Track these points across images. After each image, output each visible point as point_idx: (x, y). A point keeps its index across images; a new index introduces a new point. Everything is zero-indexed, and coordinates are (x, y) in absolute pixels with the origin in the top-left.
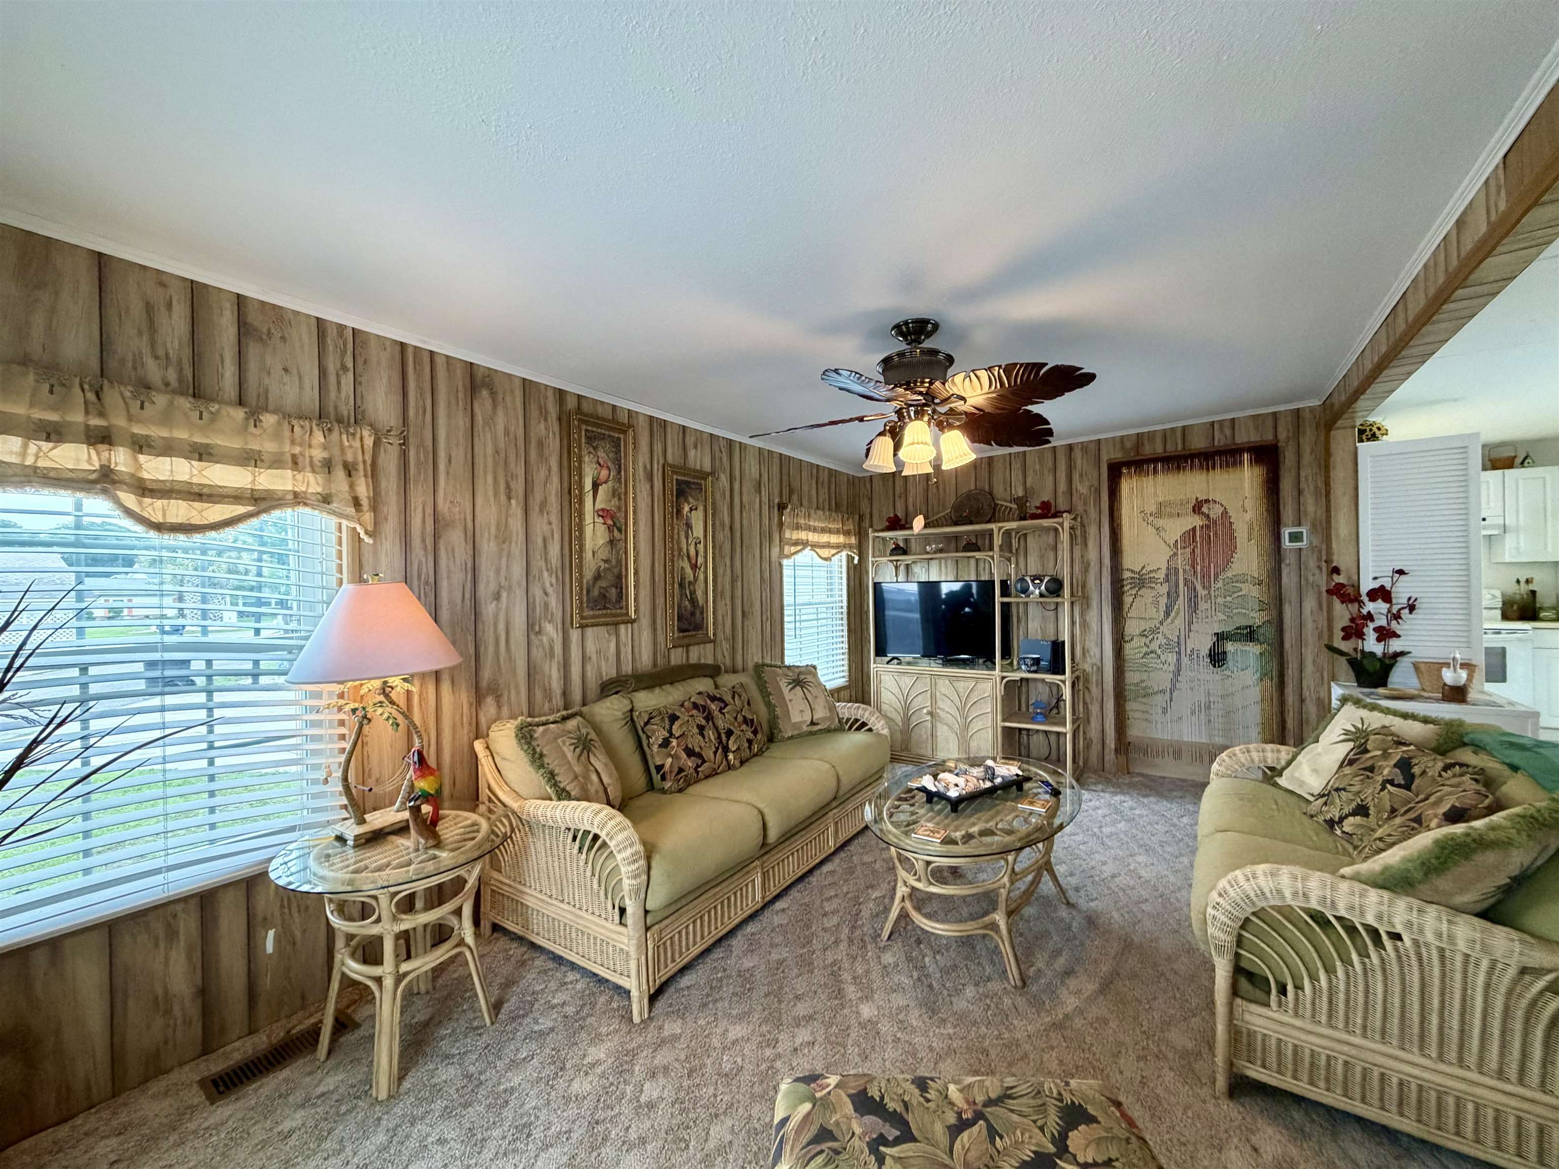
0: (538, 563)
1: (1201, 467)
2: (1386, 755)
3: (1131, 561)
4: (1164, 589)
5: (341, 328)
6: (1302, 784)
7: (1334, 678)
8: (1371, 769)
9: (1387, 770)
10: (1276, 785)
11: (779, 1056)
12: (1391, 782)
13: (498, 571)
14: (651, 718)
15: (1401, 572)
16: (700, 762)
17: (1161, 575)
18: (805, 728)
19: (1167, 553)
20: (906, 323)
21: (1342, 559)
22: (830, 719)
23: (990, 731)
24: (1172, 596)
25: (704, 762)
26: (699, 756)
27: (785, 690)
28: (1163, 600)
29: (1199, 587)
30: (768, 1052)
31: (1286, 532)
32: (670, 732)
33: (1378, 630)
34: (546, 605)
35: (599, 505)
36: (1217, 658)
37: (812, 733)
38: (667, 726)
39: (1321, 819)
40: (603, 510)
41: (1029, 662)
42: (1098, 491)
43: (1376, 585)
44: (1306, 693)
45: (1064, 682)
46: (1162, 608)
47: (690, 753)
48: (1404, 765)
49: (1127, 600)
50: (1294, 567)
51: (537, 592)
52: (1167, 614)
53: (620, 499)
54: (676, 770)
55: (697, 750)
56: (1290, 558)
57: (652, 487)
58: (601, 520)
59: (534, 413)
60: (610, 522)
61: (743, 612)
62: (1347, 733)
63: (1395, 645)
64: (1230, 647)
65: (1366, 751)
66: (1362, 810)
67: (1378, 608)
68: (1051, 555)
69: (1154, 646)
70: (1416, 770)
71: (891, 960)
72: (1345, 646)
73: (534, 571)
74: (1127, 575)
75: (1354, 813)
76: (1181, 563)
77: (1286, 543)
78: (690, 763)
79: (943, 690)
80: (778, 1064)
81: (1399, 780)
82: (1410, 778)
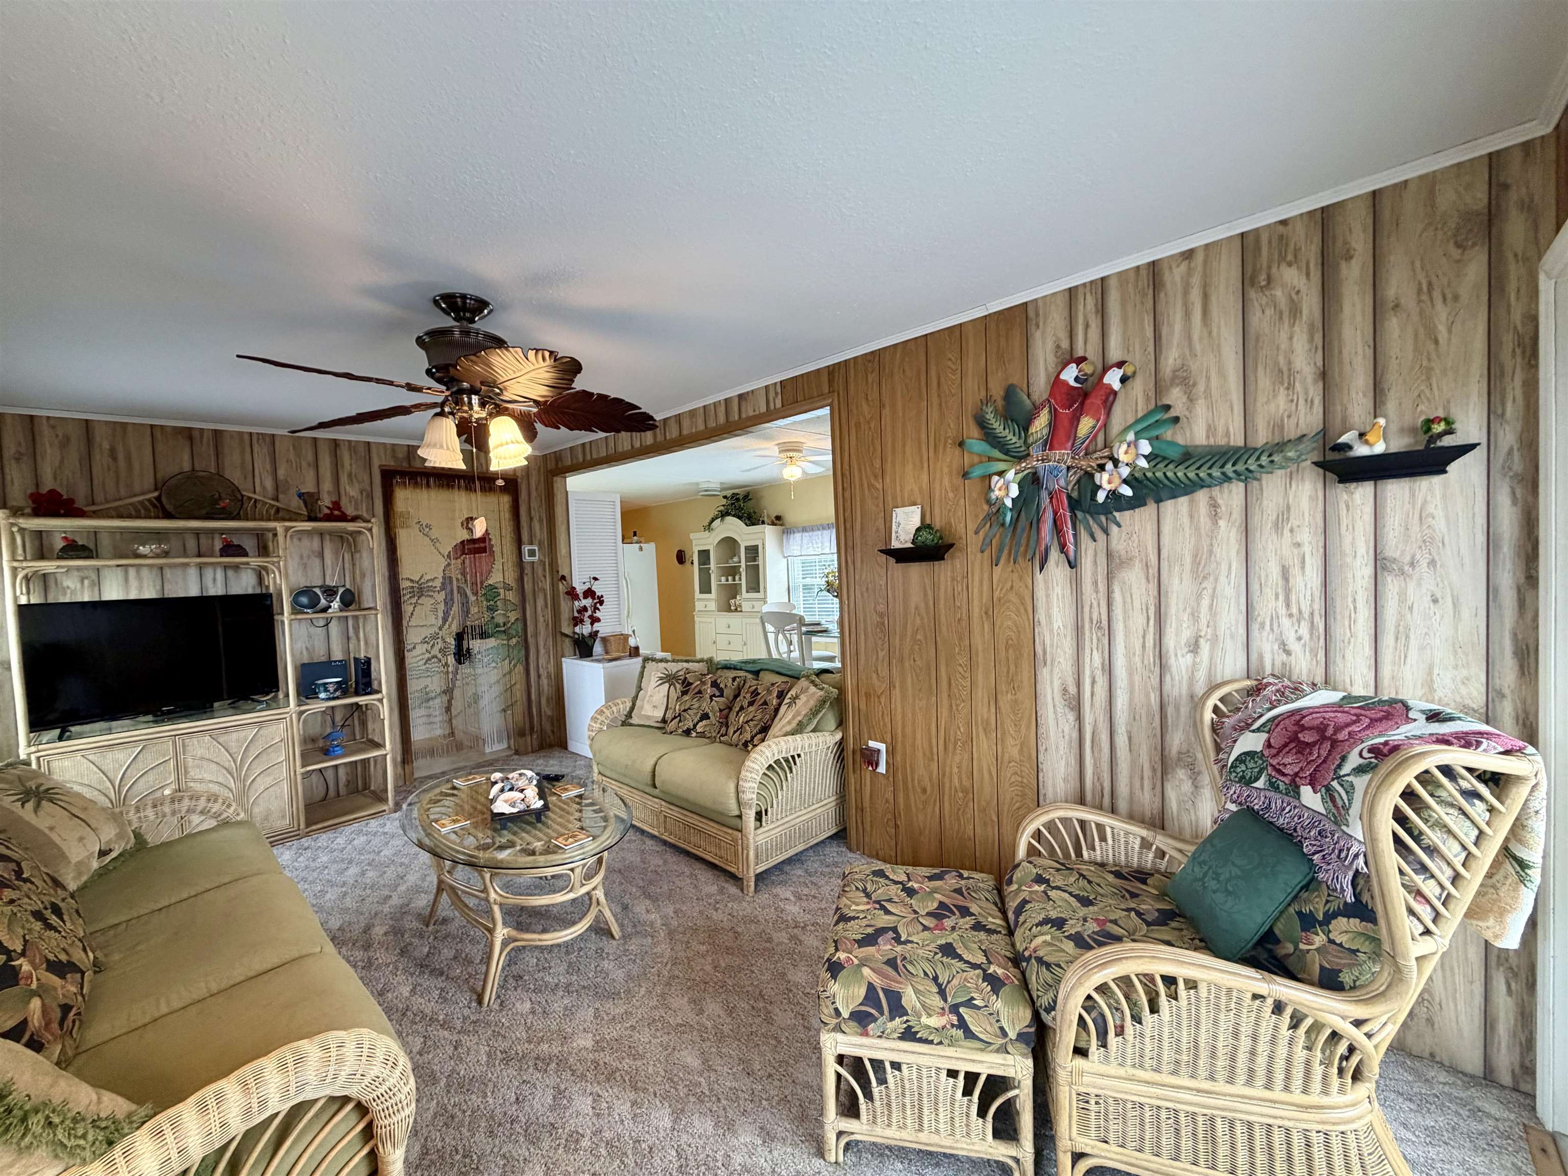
1: (466, 489)
2: (703, 683)
3: (409, 570)
4: (442, 596)
6: (648, 717)
7: (563, 656)
8: (700, 692)
9: (709, 691)
10: (631, 725)
12: (714, 695)
15: (595, 579)
17: (438, 584)
18: (95, 865)
19: (443, 563)
21: (564, 571)
23: (285, 787)
24: (448, 603)
28: (442, 607)
29: (469, 592)
31: (526, 548)
33: (591, 617)
36: (462, 655)
39: (680, 731)
41: (331, 688)
42: (370, 496)
43: (586, 587)
45: (381, 701)
46: (441, 614)
47: (60, 968)
48: (715, 684)
49: (407, 609)
50: (530, 575)
52: (445, 620)
54: (57, 1014)
56: (528, 570)
62: (661, 678)
64: (476, 645)
65: (690, 684)
66: (705, 716)
67: (588, 602)
68: (317, 562)
69: (435, 651)
70: (722, 686)
72: (567, 630)
74: (404, 584)
75: (701, 720)
76: (455, 574)
77: (527, 558)
79: (199, 752)
81: (717, 693)
82: (721, 691)
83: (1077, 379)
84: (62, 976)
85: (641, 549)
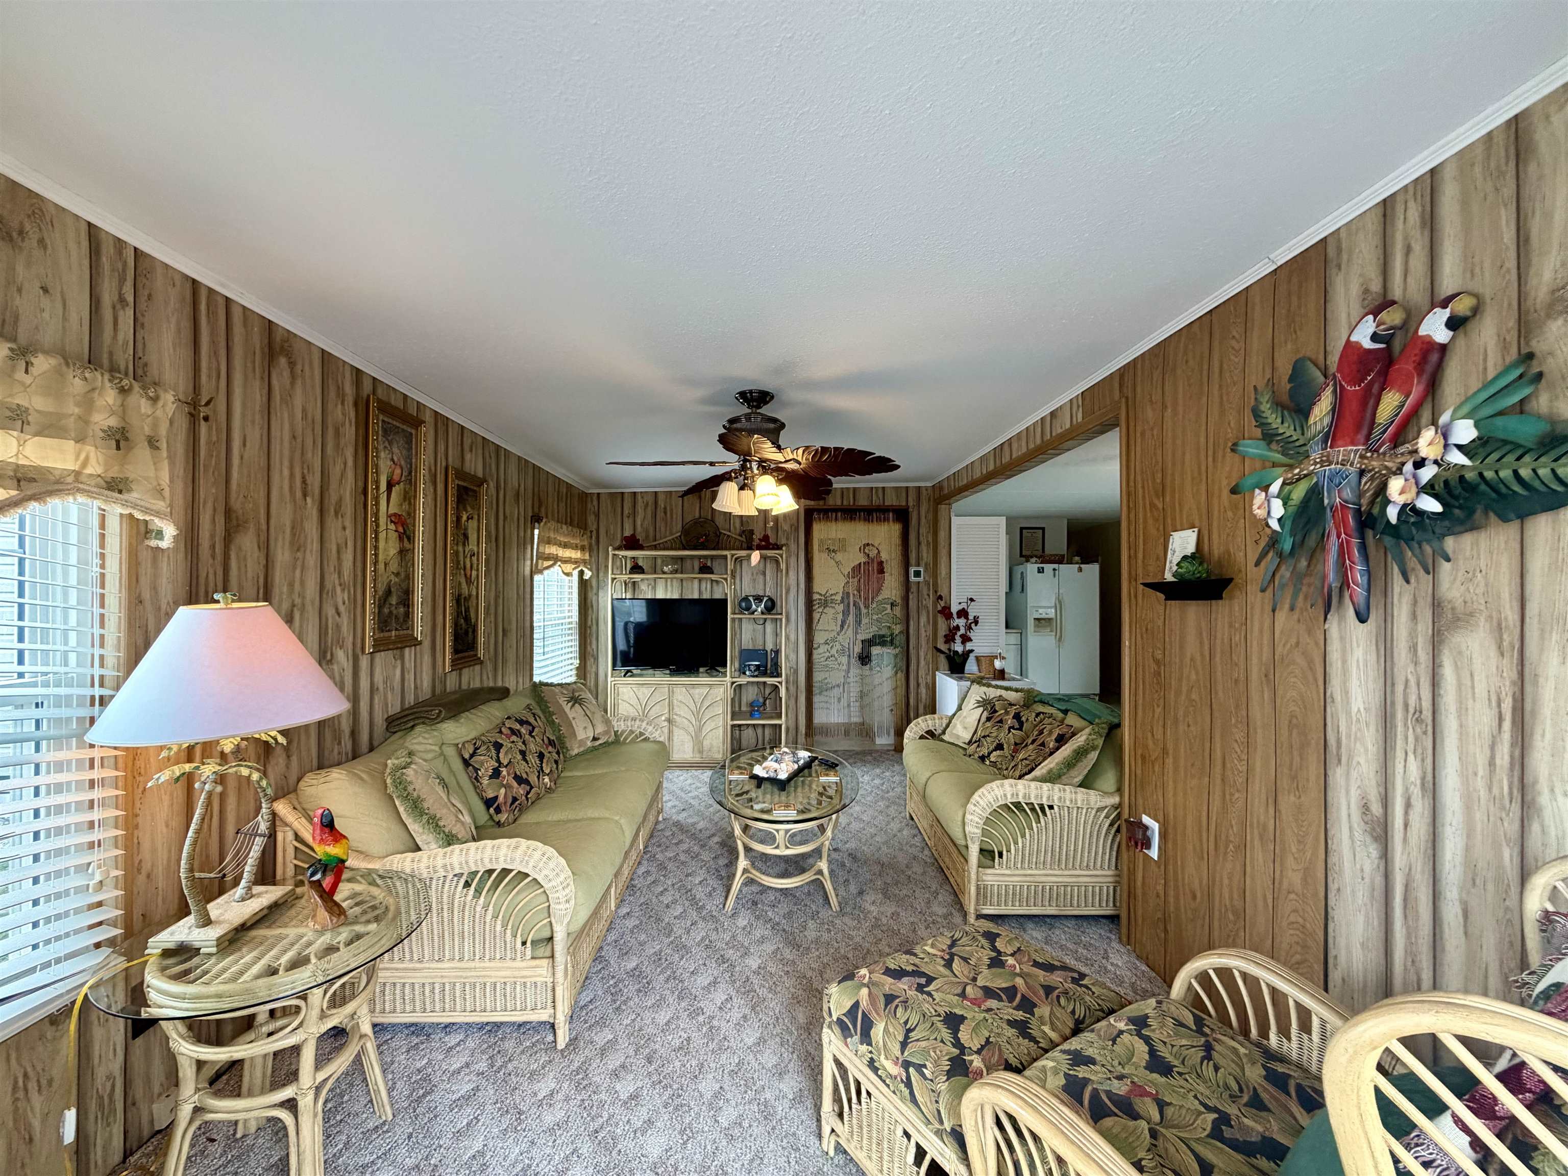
0: (332, 579)
1: (865, 520)
2: (1007, 713)
3: (819, 587)
4: (841, 608)
5: (120, 244)
6: (958, 737)
7: (937, 669)
8: (1001, 721)
9: (1010, 721)
10: (943, 740)
11: (712, 1018)
12: (1013, 727)
13: (291, 585)
14: (477, 749)
15: (972, 600)
16: (528, 788)
17: (838, 598)
18: (589, 744)
19: (843, 581)
20: (751, 392)
21: (943, 592)
22: (606, 733)
23: (721, 730)
24: (846, 613)
25: (532, 788)
26: (527, 782)
27: (567, 708)
28: (840, 617)
29: (862, 606)
30: (701, 1019)
31: (912, 570)
32: (498, 761)
33: (961, 636)
34: (338, 627)
35: (392, 510)
36: (865, 659)
37: (594, 749)
38: (494, 756)
39: (976, 756)
40: (395, 515)
41: (752, 668)
42: (797, 529)
43: (961, 607)
44: (920, 680)
45: (780, 683)
46: (839, 623)
47: (520, 780)
48: (1017, 716)
49: (816, 616)
50: (915, 594)
51: (330, 611)
52: (842, 626)
53: (410, 504)
54: (510, 800)
55: (524, 776)
56: (914, 589)
57: (435, 490)
58: (392, 527)
59: (332, 394)
60: (401, 530)
61: (504, 630)
62: (978, 702)
63: (969, 646)
64: (876, 650)
65: (996, 711)
66: (1000, 747)
67: (961, 622)
68: (762, 577)
69: (834, 651)
70: (1024, 719)
71: (745, 923)
72: (943, 647)
73: (328, 585)
74: (816, 597)
75: (995, 749)
76: (852, 590)
77: (912, 578)
78: (521, 790)
79: (680, 698)
80: (715, 1023)
81: (1017, 726)
82: (1021, 724)
83: (1375, 338)
84: (519, 784)
85: (1080, 570)
